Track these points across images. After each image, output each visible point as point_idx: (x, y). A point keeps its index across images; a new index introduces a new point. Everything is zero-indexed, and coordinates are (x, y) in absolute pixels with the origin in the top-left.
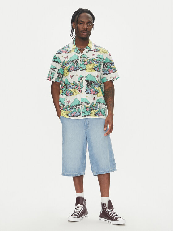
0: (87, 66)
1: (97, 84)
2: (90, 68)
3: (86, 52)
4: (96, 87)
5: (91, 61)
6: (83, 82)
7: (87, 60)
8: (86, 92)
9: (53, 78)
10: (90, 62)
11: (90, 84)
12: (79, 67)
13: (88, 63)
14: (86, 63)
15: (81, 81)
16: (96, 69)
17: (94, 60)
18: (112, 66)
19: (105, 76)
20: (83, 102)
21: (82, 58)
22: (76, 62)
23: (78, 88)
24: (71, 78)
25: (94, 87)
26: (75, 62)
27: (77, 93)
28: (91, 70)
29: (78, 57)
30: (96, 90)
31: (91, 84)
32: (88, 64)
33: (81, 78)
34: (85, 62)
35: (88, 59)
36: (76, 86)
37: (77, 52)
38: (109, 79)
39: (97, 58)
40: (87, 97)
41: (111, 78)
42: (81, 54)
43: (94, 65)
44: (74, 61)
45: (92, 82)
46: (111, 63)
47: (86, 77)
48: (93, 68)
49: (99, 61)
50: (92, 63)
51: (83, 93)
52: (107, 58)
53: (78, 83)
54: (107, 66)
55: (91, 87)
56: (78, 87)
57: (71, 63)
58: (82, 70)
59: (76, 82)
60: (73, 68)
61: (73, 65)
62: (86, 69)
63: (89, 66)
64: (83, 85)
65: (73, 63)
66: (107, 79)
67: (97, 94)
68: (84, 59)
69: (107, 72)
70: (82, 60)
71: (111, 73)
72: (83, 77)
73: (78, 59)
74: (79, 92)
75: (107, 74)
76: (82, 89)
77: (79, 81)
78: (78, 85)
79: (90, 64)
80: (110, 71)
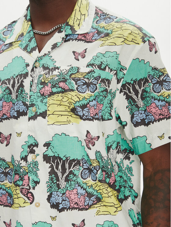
0: (50, 100)
1: (92, 171)
2: (62, 108)
3: (55, 46)
4: (89, 181)
5: (65, 80)
6: (36, 164)
7: (49, 77)
8: (49, 200)
10: (62, 84)
11: (63, 172)
12: (25, 104)
13: (55, 90)
14: (48, 89)
15: (30, 158)
16: (81, 114)
17: (78, 76)
18: (165, 92)
19: (141, 130)
21: (39, 71)
22: (17, 86)
23: (21, 183)
24: (5, 143)
25: (80, 180)
26: (13, 86)
28: (64, 119)
29: (28, 65)
30: (90, 190)
31: (67, 172)
32: (52, 94)
33: (32, 148)
34: (44, 84)
35: (56, 72)
36: (17, 176)
37: (25, 49)
38: (157, 144)
39: (90, 68)
40: (53, 218)
41: (161, 137)
43: (75, 97)
44: (12, 82)
45: (74, 160)
46: (160, 79)
47: (47, 145)
48: (73, 111)
49: (97, 79)
50: (66, 90)
51: (38, 205)
53: (23, 163)
54: (144, 91)
55: (67, 180)
56: (21, 179)
57: (2, 88)
58: (34, 118)
59: (16, 162)
60: (7, 108)
61: (8, 98)
62: (48, 113)
63: (58, 103)
64: (36, 175)
65: (8, 88)
66: (148, 142)
67: (96, 206)
68: (43, 73)
69: (147, 116)
70: (38, 77)
71: (161, 119)
72: (37, 145)
73: (24, 72)
74: (26, 199)
75: (147, 124)
76: (34, 188)
77: (25, 159)
78: (21, 170)
79: (58, 93)
80: (159, 112)
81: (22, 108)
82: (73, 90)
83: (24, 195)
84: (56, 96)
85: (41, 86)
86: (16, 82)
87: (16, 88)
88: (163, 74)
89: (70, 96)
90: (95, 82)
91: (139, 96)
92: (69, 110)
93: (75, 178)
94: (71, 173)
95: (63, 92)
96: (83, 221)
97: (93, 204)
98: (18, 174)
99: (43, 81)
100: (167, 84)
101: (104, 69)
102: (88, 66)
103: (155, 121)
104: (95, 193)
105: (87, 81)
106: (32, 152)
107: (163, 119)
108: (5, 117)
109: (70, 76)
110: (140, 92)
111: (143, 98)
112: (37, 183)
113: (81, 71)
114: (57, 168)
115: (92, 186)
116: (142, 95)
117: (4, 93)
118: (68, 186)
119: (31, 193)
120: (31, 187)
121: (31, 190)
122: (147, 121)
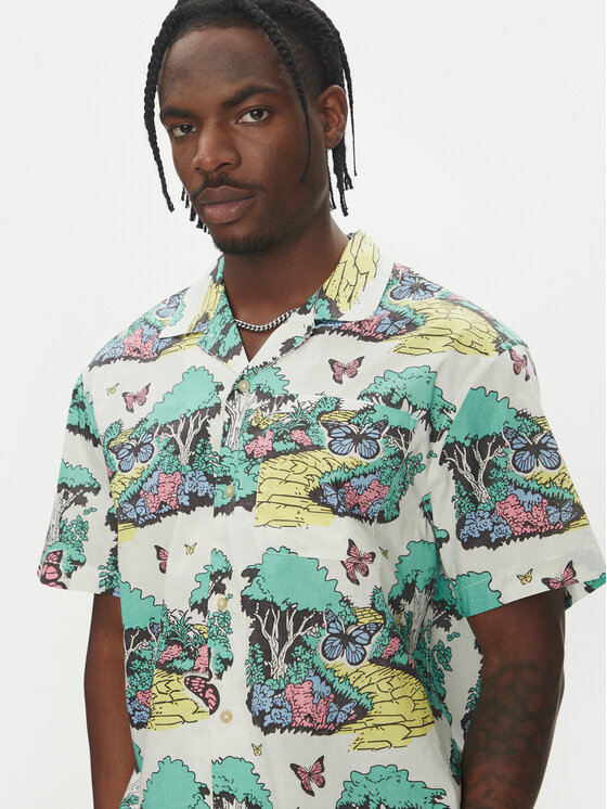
0: (266, 469)
1: (351, 639)
2: (290, 489)
3: (289, 346)
4: (342, 665)
5: (305, 426)
6: (225, 617)
7: (271, 416)
8: (249, 703)
9: (77, 564)
10: (297, 435)
11: (283, 640)
12: (209, 479)
13: (279, 446)
14: (265, 443)
15: (213, 606)
16: (333, 501)
17: (337, 417)
18: (542, 472)
19: (479, 559)
20: (231, 798)
21: (248, 401)
22: (192, 434)
23: (188, 664)
25: (320, 660)
26: (184, 437)
27: (186, 708)
28: (291, 513)
29: (220, 388)
30: (341, 687)
31: (291, 638)
32: (273, 454)
33: (218, 580)
34: (255, 430)
35: (287, 407)
36: (175, 650)
37: (214, 349)
38: (514, 592)
39: (361, 404)
40: (256, 750)
41: (525, 578)
42: (240, 362)
43: (323, 464)
45: (306, 612)
46: (534, 440)
47: (251, 573)
48: (316, 496)
49: (379, 426)
50: (304, 448)
51: (227, 719)
52: (482, 395)
53: (196, 618)
54: (491, 465)
55: (288, 661)
56: (192, 655)
57: (159, 442)
58: (226, 509)
59: (176, 614)
60: (168, 488)
61: (170, 464)
62: (259, 498)
63: (283, 475)
64: (227, 645)
65: (173, 441)
66: (493, 586)
67: (354, 726)
68: (256, 405)
69: (494, 524)
70: (243, 415)
71: (528, 535)
72: (229, 574)
73: (211, 404)
74: (201, 702)
75: (495, 545)
76: (220, 676)
77: (202, 607)
78: (191, 634)
79: (286, 453)
80: (524, 517)
81: (204, 487)
82: (319, 448)
83: (197, 694)
84: (280, 459)
85: (248, 437)
86: (192, 426)
87: (190, 439)
88: (542, 429)
89: (311, 461)
90: (374, 433)
91: (481, 475)
92: (304, 494)
93: (307, 656)
94: (299, 641)
95: (295, 452)
96: (321, 760)
97: (346, 722)
98: (179, 644)
99: (254, 424)
100: (548, 454)
101: (399, 405)
102: (361, 397)
103: (514, 537)
104: (354, 696)
105: (355, 430)
106: (220, 589)
107: (533, 534)
108: (166, 509)
109: (319, 417)
110: (483, 466)
111: (488, 483)
112: (227, 663)
113: (344, 406)
114: (269, 629)
115: (346, 678)
116: (486, 474)
117: (165, 453)
118: (291, 673)
119: (213, 687)
120: (214, 672)
121: (213, 681)
122: (493, 537)
